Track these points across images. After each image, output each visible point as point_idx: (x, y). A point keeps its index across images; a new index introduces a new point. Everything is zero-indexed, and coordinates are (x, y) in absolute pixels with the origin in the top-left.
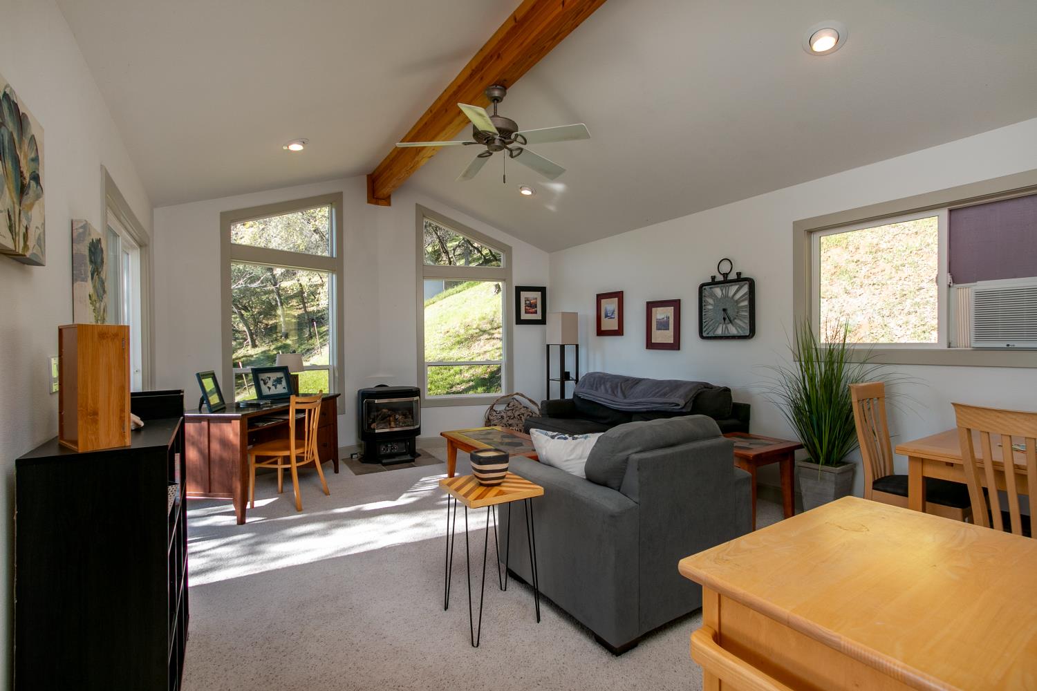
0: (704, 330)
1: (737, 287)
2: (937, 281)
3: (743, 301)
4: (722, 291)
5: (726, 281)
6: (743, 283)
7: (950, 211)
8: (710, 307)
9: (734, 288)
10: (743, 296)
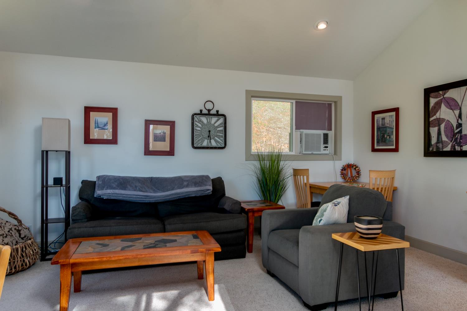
0: (194, 143)
3: (220, 127)
4: (207, 119)
5: (209, 114)
6: (220, 116)
8: (199, 129)
9: (214, 119)
10: (220, 124)
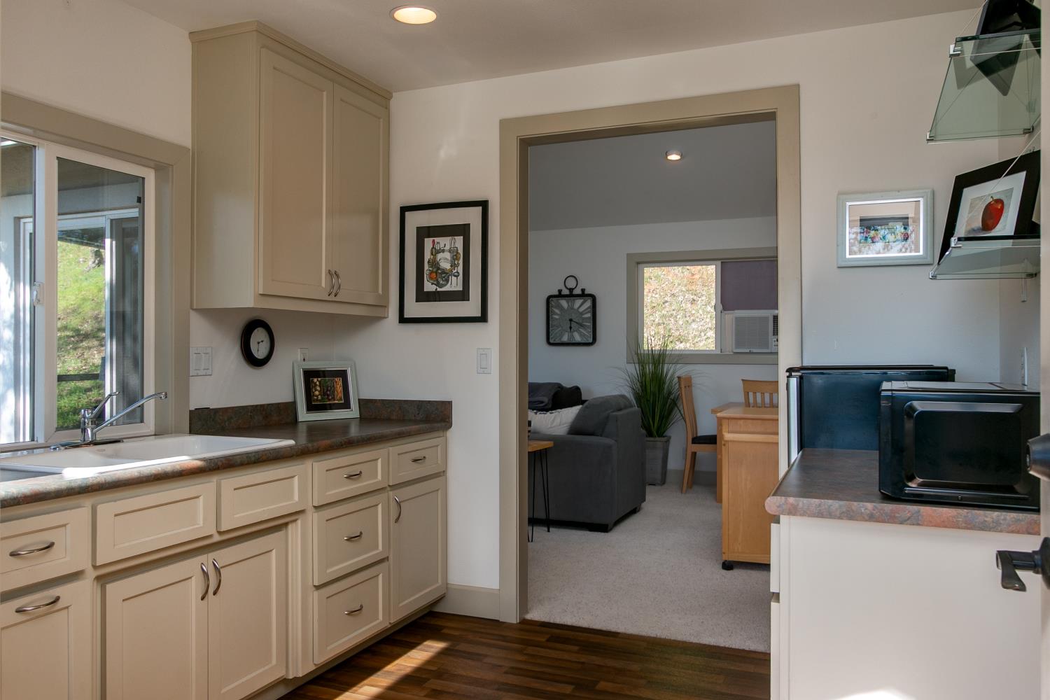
0: (551, 337)
1: (582, 301)
2: (715, 308)
3: (586, 313)
4: (568, 303)
5: (571, 295)
6: (587, 298)
7: (722, 262)
8: (557, 317)
9: (578, 302)
10: (587, 309)
